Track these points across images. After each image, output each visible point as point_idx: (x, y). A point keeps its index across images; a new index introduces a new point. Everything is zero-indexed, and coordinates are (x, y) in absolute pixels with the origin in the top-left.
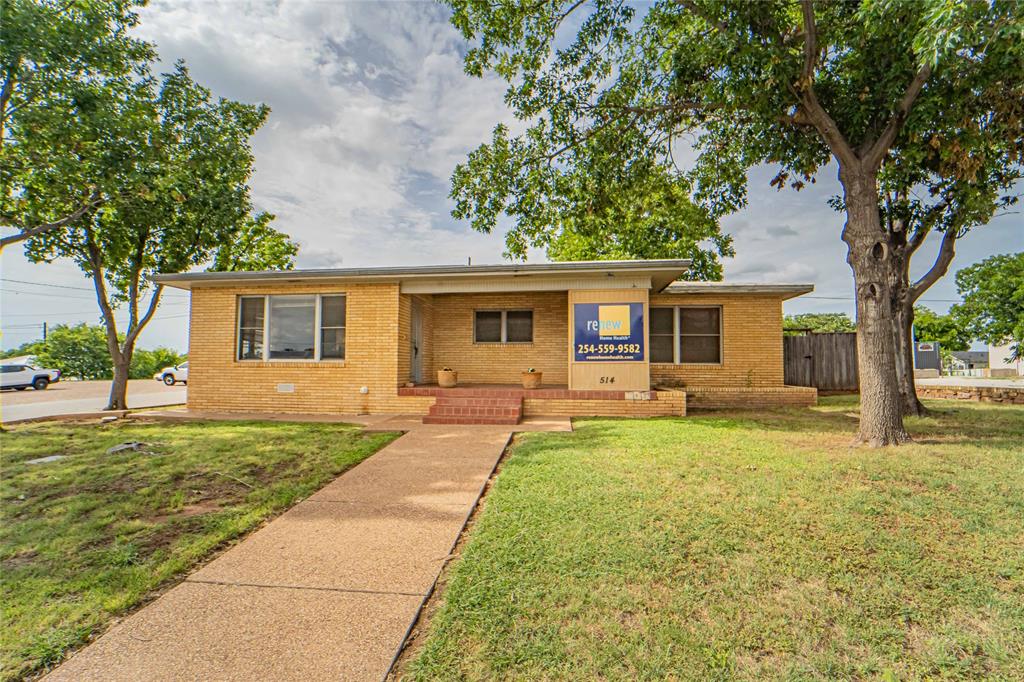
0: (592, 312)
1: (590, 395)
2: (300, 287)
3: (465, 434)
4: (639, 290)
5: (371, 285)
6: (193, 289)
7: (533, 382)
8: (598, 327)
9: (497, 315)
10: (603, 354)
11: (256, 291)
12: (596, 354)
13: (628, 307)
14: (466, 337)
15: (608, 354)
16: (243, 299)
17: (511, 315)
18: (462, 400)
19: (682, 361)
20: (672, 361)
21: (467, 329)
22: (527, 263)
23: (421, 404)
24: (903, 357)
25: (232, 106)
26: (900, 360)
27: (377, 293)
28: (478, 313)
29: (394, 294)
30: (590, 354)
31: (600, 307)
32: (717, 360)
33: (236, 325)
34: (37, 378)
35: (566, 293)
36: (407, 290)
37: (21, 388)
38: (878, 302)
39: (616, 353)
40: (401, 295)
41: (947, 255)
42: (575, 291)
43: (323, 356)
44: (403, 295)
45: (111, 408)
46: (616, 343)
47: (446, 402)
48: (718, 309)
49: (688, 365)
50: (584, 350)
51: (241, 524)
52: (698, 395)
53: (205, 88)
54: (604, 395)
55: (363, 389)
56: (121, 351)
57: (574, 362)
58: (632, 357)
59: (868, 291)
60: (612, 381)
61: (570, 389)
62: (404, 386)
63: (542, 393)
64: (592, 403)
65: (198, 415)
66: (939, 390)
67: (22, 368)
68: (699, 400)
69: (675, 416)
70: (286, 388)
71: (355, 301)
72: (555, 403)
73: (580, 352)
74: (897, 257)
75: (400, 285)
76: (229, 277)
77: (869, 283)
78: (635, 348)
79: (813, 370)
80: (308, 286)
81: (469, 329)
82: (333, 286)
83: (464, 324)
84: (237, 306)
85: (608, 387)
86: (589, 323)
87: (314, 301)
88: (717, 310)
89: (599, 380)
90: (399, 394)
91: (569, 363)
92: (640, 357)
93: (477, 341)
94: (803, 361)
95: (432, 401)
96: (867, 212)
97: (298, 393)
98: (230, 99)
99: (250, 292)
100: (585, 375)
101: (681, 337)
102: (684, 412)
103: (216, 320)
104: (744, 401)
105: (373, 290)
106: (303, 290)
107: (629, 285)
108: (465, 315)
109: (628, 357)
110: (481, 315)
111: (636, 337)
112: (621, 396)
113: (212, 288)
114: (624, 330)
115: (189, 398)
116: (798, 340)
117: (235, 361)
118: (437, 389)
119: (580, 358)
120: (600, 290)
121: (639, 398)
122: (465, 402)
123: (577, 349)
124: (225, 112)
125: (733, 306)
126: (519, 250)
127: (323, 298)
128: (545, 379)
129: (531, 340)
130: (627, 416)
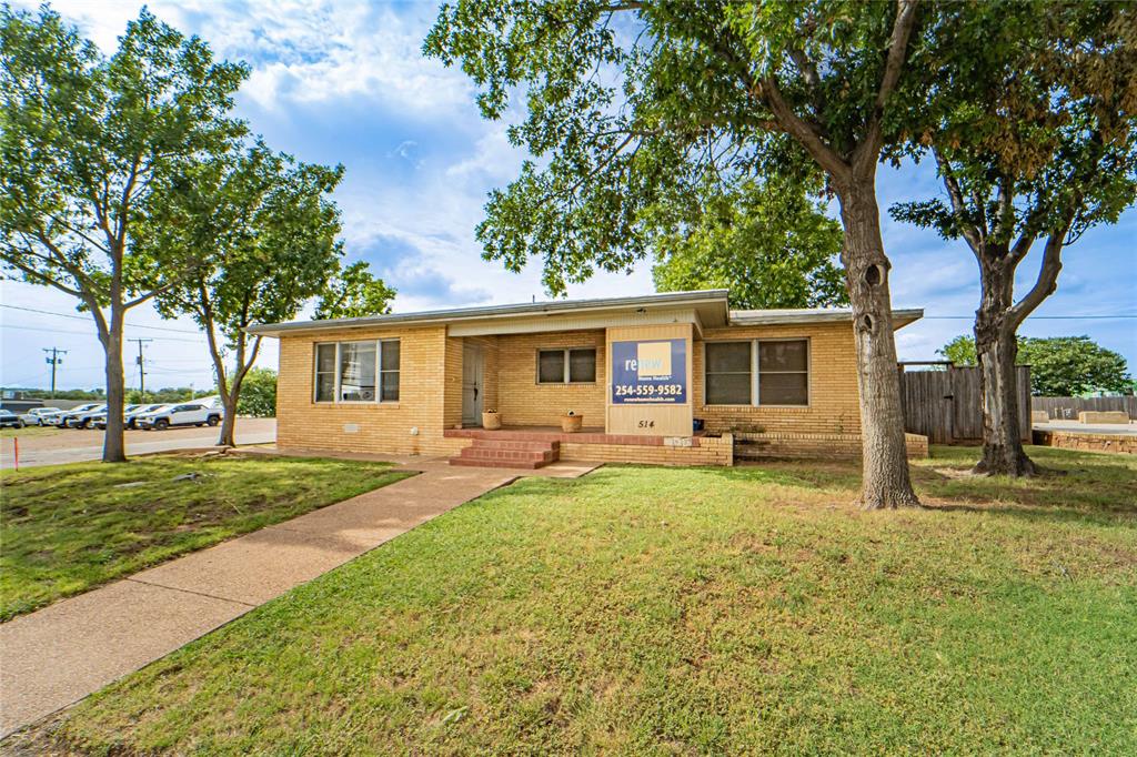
0: (630, 350)
1: (626, 441)
2: (364, 333)
3: (474, 476)
4: (681, 325)
5: (421, 329)
6: (282, 338)
7: (571, 425)
8: (636, 367)
9: (560, 354)
10: (641, 396)
11: (327, 339)
12: (634, 396)
13: (669, 344)
14: (528, 378)
15: (647, 396)
16: (320, 346)
17: (574, 353)
18: (498, 442)
19: (761, 403)
20: (750, 403)
21: (530, 370)
22: (567, 299)
23: (456, 446)
24: (1000, 399)
25: (309, 169)
26: (996, 403)
27: (426, 337)
28: (541, 353)
29: (441, 337)
30: (628, 396)
31: (640, 345)
32: (805, 402)
33: (313, 370)
34: (211, 416)
35: (603, 331)
36: (452, 333)
37: (199, 425)
38: (874, 336)
39: (656, 395)
40: (447, 337)
41: (1050, 266)
42: (613, 328)
43: (383, 398)
44: (451, 338)
45: (221, 444)
46: (656, 384)
47: (481, 444)
48: (806, 341)
49: (767, 408)
50: (622, 392)
51: (202, 541)
52: (774, 442)
53: (289, 155)
54: (642, 441)
55: (413, 430)
56: (229, 394)
57: (611, 404)
58: (673, 399)
59: (863, 324)
60: (652, 425)
61: (607, 433)
62: (453, 428)
63: (578, 438)
64: (629, 449)
65: (283, 451)
66: (1122, 442)
67: (199, 407)
68: (775, 448)
69: (718, 466)
70: (351, 428)
71: (408, 343)
72: (591, 447)
73: (618, 393)
74: (993, 272)
75: (447, 328)
76: (329, 325)
77: (863, 314)
78: (677, 389)
79: (955, 414)
80: (369, 332)
81: (531, 370)
82: (389, 331)
83: (528, 365)
84: (314, 353)
85: (647, 432)
86: (627, 362)
87: (375, 346)
88: (804, 343)
89: (637, 424)
90: (446, 435)
91: (607, 405)
92: (681, 399)
93: (541, 381)
94: (941, 402)
95: (468, 442)
96: (861, 229)
97: (361, 434)
98: (309, 163)
99: (324, 340)
100: (623, 420)
101: (761, 375)
102: (730, 460)
103: (298, 366)
104: (831, 450)
105: (423, 334)
106: (366, 336)
107: (670, 320)
108: (528, 355)
109: (669, 400)
110: (543, 355)
111: (677, 377)
112: (660, 442)
113: (295, 337)
114: (665, 371)
115: (278, 436)
116: (934, 376)
117: (313, 403)
118: (479, 431)
119: (618, 400)
120: (638, 327)
121: (679, 444)
122: (498, 444)
123: (615, 390)
124: (303, 175)
125: (822, 338)
126: (557, 287)
127: (383, 344)
128: (585, 423)
129: (594, 380)
130: (666, 464)
